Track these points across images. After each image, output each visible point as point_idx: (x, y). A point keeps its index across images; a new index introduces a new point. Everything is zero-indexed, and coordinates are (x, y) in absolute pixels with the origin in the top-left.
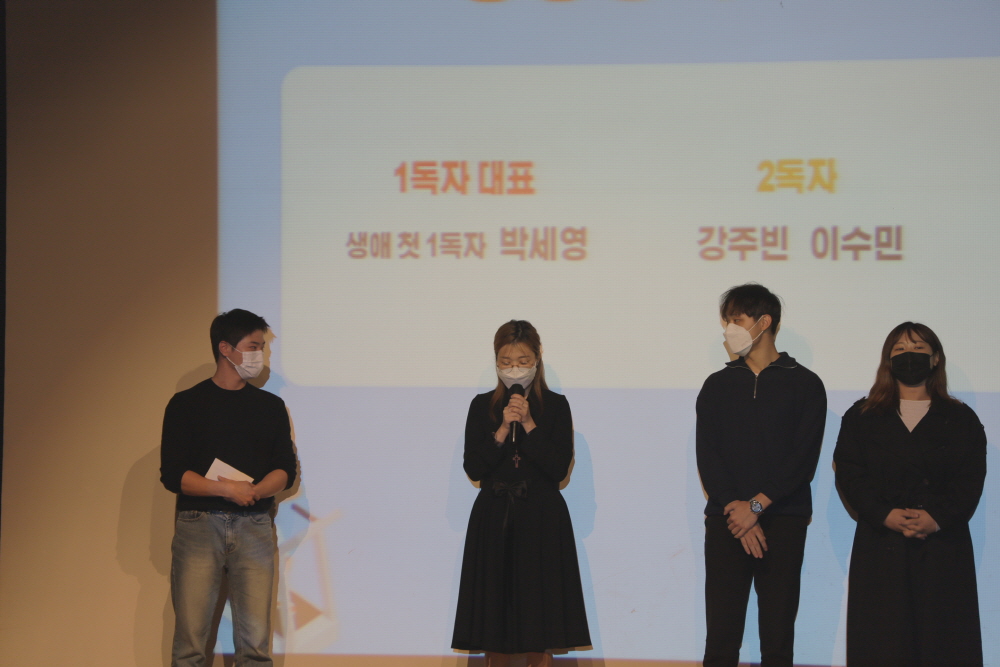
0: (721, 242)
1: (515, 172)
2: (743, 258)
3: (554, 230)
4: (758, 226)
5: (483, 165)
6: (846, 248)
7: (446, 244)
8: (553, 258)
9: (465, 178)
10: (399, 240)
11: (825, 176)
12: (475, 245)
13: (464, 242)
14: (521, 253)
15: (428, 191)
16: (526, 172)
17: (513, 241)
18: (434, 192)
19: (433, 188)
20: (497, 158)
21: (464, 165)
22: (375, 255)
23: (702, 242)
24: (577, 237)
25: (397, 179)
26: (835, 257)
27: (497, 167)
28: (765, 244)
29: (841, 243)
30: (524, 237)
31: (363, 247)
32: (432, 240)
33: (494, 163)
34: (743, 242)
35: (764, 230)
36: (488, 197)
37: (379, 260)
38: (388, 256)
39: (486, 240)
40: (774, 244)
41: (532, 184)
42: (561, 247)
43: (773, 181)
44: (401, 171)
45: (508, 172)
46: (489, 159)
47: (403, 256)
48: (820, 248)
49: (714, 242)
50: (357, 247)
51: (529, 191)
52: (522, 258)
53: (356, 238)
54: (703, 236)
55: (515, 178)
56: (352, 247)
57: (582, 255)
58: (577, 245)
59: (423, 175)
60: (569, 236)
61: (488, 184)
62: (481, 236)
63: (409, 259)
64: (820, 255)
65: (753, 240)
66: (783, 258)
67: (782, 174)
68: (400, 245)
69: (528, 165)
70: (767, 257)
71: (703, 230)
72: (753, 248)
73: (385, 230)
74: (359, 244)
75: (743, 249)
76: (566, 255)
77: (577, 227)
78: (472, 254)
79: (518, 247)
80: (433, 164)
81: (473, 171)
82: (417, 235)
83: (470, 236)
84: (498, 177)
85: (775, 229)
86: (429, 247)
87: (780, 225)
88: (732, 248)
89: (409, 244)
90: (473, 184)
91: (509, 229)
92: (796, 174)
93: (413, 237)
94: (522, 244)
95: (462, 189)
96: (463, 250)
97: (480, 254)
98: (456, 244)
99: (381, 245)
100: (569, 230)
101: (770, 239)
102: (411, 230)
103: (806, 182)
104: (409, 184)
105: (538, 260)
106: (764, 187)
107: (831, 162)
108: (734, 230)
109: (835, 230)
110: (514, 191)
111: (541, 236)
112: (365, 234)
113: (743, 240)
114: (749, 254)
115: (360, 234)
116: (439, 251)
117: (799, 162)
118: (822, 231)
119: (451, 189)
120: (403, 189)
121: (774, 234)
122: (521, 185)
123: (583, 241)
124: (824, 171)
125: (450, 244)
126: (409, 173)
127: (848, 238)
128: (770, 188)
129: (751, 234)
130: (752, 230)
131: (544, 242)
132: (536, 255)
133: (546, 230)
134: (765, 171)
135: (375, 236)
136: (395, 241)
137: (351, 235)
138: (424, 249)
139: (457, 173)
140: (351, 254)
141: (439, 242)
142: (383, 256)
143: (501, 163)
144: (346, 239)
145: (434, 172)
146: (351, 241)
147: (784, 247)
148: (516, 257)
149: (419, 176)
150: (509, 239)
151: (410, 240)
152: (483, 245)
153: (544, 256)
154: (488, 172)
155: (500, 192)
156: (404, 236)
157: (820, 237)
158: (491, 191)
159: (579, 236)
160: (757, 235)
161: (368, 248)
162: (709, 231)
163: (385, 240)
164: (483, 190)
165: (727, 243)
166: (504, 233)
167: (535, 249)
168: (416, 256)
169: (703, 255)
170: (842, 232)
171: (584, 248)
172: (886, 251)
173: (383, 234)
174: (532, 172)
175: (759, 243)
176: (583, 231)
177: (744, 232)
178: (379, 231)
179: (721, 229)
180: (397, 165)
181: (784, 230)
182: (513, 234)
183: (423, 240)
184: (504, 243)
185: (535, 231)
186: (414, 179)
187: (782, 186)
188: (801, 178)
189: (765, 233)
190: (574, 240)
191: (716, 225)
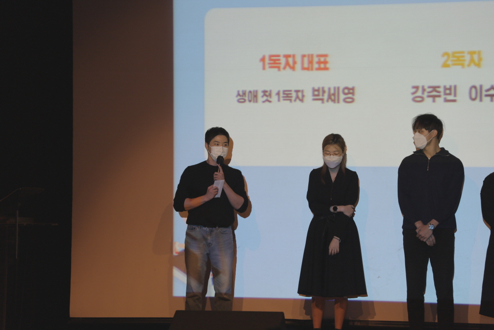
0: (423, 93)
1: (319, 59)
2: (434, 101)
3: (338, 88)
4: (442, 85)
5: (303, 56)
6: (487, 96)
7: (285, 95)
8: (338, 102)
9: (295, 63)
10: (262, 94)
11: (476, 59)
12: (300, 96)
13: (294, 95)
14: (322, 100)
15: (276, 69)
16: (325, 60)
17: (318, 94)
18: (279, 70)
19: (279, 68)
20: (310, 53)
21: (294, 56)
22: (250, 101)
23: (413, 93)
24: (350, 91)
25: (261, 64)
26: (481, 100)
27: (311, 57)
28: (446, 94)
29: (484, 93)
30: (324, 92)
31: (244, 98)
32: (278, 94)
33: (309, 55)
35: (445, 87)
36: (306, 72)
37: (252, 104)
38: (257, 102)
39: (305, 94)
40: (450, 94)
41: (328, 66)
42: (342, 96)
43: (449, 62)
44: (263, 60)
45: (316, 59)
46: (306, 53)
47: (264, 102)
48: (473, 96)
49: (419, 93)
50: (241, 97)
51: (326, 69)
52: (323, 103)
53: (241, 93)
54: (414, 90)
55: (319, 63)
56: (239, 97)
57: (353, 101)
58: (350, 96)
59: (273, 62)
60: (346, 91)
61: (306, 65)
62: (302, 91)
63: (267, 103)
64: (474, 100)
65: (439, 92)
66: (454, 101)
67: (454, 59)
68: (263, 97)
69: (326, 56)
70: (446, 101)
71: (414, 87)
72: (439, 96)
73: (255, 89)
74: (243, 96)
75: (434, 97)
76: (345, 101)
77: (350, 86)
78: (298, 100)
79: (321, 97)
80: (279, 56)
81: (298, 59)
82: (271, 91)
83: (297, 91)
84: (311, 62)
85: (451, 86)
86: (276, 97)
87: (453, 84)
88: (429, 96)
89: (267, 96)
90: (298, 66)
91: (316, 88)
92: (461, 59)
93: (269, 92)
94: (323, 95)
95: (293, 68)
96: (293, 99)
97: (302, 100)
98: (290, 95)
99: (253, 96)
100: (346, 88)
101: (448, 92)
102: (268, 89)
103: (466, 63)
104: (267, 66)
105: (330, 103)
106: (445, 65)
107: (479, 52)
108: (429, 87)
109: (481, 87)
110: (319, 69)
111: (332, 92)
112: (245, 91)
113: (434, 92)
114: (437, 99)
115: (243, 91)
116: (281, 99)
117: (463, 52)
118: (475, 87)
119: (288, 68)
120: (264, 68)
121: (450, 89)
122: (322, 66)
123: (353, 94)
124: (476, 57)
125: (287, 95)
126: (267, 61)
127: (488, 90)
128: (448, 66)
129: (438, 89)
130: (439, 87)
131: (334, 94)
132: (330, 101)
133: (335, 88)
134: (446, 57)
135: (250, 92)
136: (260, 94)
137: (238, 91)
138: (274, 98)
139: (290, 60)
140: (239, 101)
141: (281, 95)
142: (254, 102)
143: (312, 55)
144: (236, 94)
145: (279, 60)
146: (239, 95)
147: (455, 96)
148: (320, 102)
149: (272, 62)
150: (316, 93)
151: (267, 94)
152: (303, 96)
153: (334, 101)
154: (306, 59)
155: (312, 70)
156: (265, 92)
157: (473, 90)
158: (307, 69)
160: (441, 90)
161: (246, 98)
162: (417, 88)
163: (255, 94)
164: (303, 69)
165: (426, 94)
166: (314, 90)
167: (329, 97)
168: (270, 102)
169: (414, 100)
170: (485, 88)
171: (354, 97)
173: (254, 91)
174: (328, 59)
175: (442, 94)
176: (353, 89)
177: (435, 88)
178: (252, 90)
179: (423, 87)
180: (261, 57)
181: (455, 87)
182: (318, 90)
183: (274, 94)
184: (314, 95)
185: (329, 89)
186: (269, 64)
187: (454, 65)
188: (464, 60)
189: (445, 89)
190: (349, 93)
191: (420, 84)
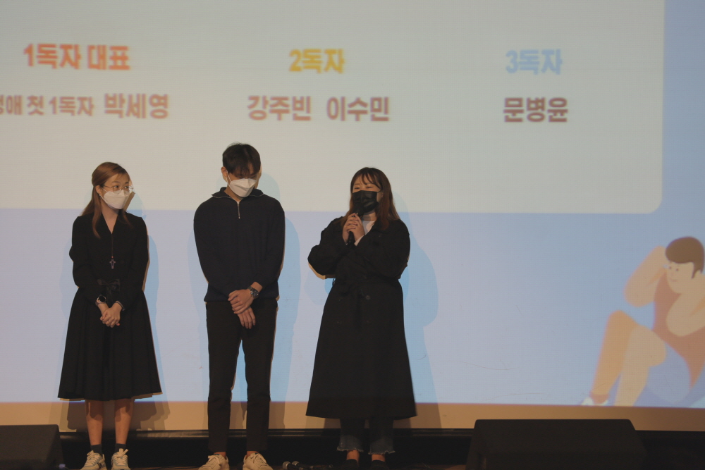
0: (264, 107)
1: (115, 53)
2: (279, 119)
3: (144, 96)
4: (290, 96)
5: (91, 48)
6: (350, 112)
7: (64, 105)
8: (144, 116)
9: (78, 57)
10: (28, 102)
11: (336, 61)
12: (86, 106)
13: (77, 104)
14: (120, 113)
15: (50, 66)
16: (123, 54)
17: (114, 104)
18: (54, 67)
19: (54, 64)
20: (102, 43)
21: (76, 47)
22: (10, 112)
23: (251, 107)
24: (161, 102)
25: (26, 56)
26: (343, 119)
27: (102, 49)
28: (295, 109)
29: (347, 108)
30: (122, 101)
31: (1, 106)
32: (53, 102)
33: (99, 47)
34: (280, 107)
35: (294, 99)
36: (95, 71)
37: (13, 116)
38: (20, 112)
39: (94, 102)
40: (301, 109)
41: (128, 63)
42: (149, 109)
43: (300, 64)
44: (29, 50)
45: (109, 53)
46: (95, 43)
47: (31, 113)
48: (333, 112)
49: (259, 107)
51: (125, 67)
52: (121, 116)
54: (251, 102)
55: (115, 58)
57: (165, 115)
58: (161, 107)
59: (45, 54)
60: (155, 101)
61: (95, 62)
62: (90, 99)
63: (36, 115)
64: (333, 117)
65: (286, 106)
66: (307, 119)
67: (306, 60)
68: (29, 105)
69: (124, 48)
70: (296, 118)
71: (251, 98)
72: (287, 112)
73: (18, 94)
75: (280, 112)
76: (153, 114)
77: (161, 94)
78: (83, 112)
79: (117, 108)
80: (53, 46)
81: (83, 52)
82: (42, 98)
83: (82, 99)
84: (102, 57)
85: (302, 98)
86: (51, 107)
87: (305, 96)
88: (272, 111)
89: (36, 105)
90: (83, 62)
91: (111, 95)
92: (316, 59)
93: (39, 99)
94: (121, 106)
95: (75, 65)
96: (76, 110)
97: (89, 113)
98: (71, 105)
99: (14, 105)
100: (155, 96)
101: (298, 105)
102: (37, 94)
103: (323, 66)
105: (132, 118)
106: (294, 68)
107: (340, 52)
108: (273, 99)
109: (343, 99)
110: (114, 67)
111: (135, 101)
112: (2, 96)
114: (284, 116)
116: (58, 110)
117: (318, 51)
118: (334, 100)
119: (67, 65)
120: (31, 64)
121: (301, 102)
122: (119, 63)
123: (165, 105)
124: (335, 58)
125: (67, 105)
126: (35, 52)
127: (352, 105)
128: (298, 69)
129: (285, 102)
130: (286, 99)
131: (137, 105)
132: (131, 115)
133: (138, 96)
134: (295, 57)
135: (10, 98)
136: (25, 102)
138: (47, 108)
139: (71, 53)
141: (58, 104)
142: (16, 113)
143: (104, 47)
145: (54, 52)
147: (308, 111)
148: (116, 116)
149: (43, 54)
150: (111, 102)
151: (36, 101)
152: (91, 106)
153: (137, 115)
154: (95, 53)
155: (104, 68)
156: (32, 99)
157: (333, 104)
158: (97, 67)
159: (162, 101)
160: (290, 102)
161: (4, 107)
162: (255, 99)
163: (17, 101)
164: (91, 66)
165: (268, 108)
166: (107, 98)
167: (130, 110)
168: (41, 113)
169: (252, 116)
170: (348, 102)
171: (167, 110)
172: (378, 115)
173: (16, 97)
174: (128, 53)
175: (290, 108)
176: (165, 98)
177: (280, 100)
178: (12, 95)
179: (264, 98)
180: (26, 46)
181: (308, 99)
182: (114, 98)
183: (46, 102)
184: (107, 105)
185: (130, 97)
186: (39, 57)
187: (306, 68)
188: (320, 62)
189: (295, 101)
190: (159, 104)
191: (261, 95)
